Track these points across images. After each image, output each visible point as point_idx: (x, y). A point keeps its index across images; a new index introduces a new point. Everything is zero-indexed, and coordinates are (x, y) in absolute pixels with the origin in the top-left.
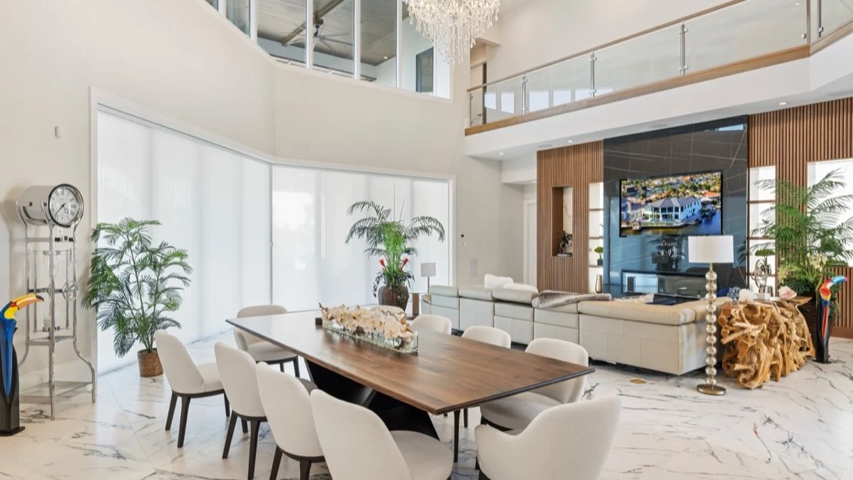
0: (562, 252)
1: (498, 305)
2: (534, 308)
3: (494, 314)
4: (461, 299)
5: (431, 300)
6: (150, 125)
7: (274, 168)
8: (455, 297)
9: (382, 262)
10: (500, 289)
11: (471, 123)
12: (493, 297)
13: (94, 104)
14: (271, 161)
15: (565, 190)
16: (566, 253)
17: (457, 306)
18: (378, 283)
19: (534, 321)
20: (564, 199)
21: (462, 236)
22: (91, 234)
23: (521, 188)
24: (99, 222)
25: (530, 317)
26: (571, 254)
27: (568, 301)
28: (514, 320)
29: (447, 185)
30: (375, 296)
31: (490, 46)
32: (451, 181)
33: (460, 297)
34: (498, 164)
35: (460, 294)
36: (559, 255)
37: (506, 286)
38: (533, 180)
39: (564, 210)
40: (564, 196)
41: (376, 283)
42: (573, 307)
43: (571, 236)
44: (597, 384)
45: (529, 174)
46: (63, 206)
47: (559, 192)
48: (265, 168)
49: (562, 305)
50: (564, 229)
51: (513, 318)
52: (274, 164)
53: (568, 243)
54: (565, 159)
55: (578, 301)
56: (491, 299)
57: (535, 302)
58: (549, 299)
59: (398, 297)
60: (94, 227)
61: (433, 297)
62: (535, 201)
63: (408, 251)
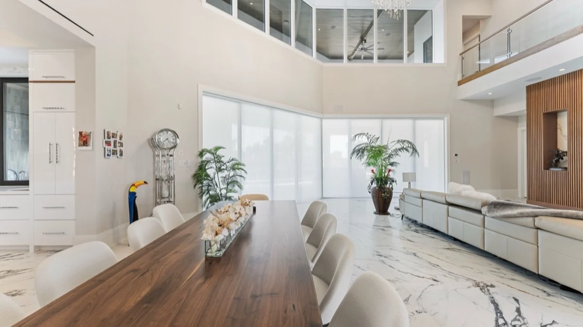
0: (556, 166)
1: (451, 208)
2: (484, 216)
3: (448, 216)
4: (424, 200)
5: (404, 198)
6: (239, 101)
7: (323, 120)
8: (418, 198)
9: (373, 171)
10: (459, 195)
11: (463, 76)
12: (446, 201)
13: (200, 93)
14: (321, 117)
15: (559, 114)
16: (560, 168)
17: (421, 205)
18: (372, 184)
19: (484, 227)
20: (558, 122)
21: (456, 155)
22: (199, 153)
23: (514, 119)
24: (203, 148)
25: (480, 222)
26: (566, 168)
27: (522, 213)
28: (464, 223)
29: (443, 121)
30: (370, 192)
31: (483, 19)
32: (446, 119)
33: (423, 199)
34: (490, 103)
35: (422, 196)
36: (552, 169)
37: (464, 193)
38: (523, 111)
39: (559, 131)
40: (558, 120)
41: (370, 184)
42: (530, 220)
43: (566, 152)
44: (554, 322)
45: (520, 106)
46: (167, 139)
47: (552, 117)
48: (319, 120)
49: (515, 217)
50: (558, 147)
51: (464, 221)
52: (323, 118)
53: (562, 159)
54: (558, 87)
55: (535, 216)
56: (445, 202)
57: (484, 210)
58: (498, 209)
59: (383, 194)
60: (200, 150)
61: (406, 196)
62: (525, 128)
63: (392, 164)
